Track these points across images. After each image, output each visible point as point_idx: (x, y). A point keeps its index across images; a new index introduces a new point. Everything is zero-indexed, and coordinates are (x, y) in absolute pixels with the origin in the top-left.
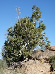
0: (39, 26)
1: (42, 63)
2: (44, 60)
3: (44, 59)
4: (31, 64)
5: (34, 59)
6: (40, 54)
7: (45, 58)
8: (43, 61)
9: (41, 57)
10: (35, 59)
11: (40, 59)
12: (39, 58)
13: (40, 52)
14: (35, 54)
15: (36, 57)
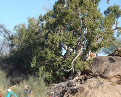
0: (108, 9)
1: (114, 85)
2: (117, 79)
3: (115, 76)
4: (95, 88)
5: (95, 76)
6: (108, 66)
7: (119, 75)
8: (115, 80)
9: (111, 74)
10: (97, 76)
11: (109, 76)
12: (106, 75)
13: (107, 62)
14: (97, 66)
15: (99, 73)
